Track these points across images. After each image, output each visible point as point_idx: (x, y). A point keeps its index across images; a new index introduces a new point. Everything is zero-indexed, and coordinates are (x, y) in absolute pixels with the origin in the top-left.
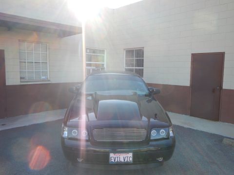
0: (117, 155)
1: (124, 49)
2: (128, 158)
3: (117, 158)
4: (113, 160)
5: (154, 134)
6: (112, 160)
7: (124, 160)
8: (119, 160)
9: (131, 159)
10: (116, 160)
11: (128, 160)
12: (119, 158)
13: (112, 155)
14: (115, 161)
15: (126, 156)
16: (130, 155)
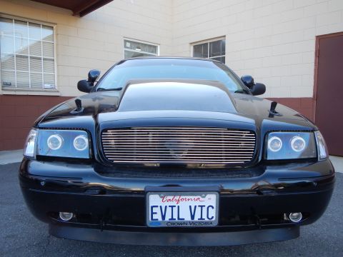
0: (170, 200)
1: (191, 44)
2: (205, 210)
3: (169, 210)
4: (158, 217)
5: (275, 147)
6: (155, 217)
7: (193, 217)
8: (175, 217)
9: (213, 213)
10: (168, 217)
11: (204, 216)
12: (175, 210)
13: (154, 200)
14: (163, 217)
15: (198, 203)
16: (211, 200)
